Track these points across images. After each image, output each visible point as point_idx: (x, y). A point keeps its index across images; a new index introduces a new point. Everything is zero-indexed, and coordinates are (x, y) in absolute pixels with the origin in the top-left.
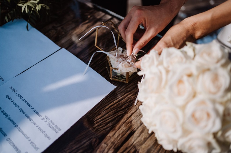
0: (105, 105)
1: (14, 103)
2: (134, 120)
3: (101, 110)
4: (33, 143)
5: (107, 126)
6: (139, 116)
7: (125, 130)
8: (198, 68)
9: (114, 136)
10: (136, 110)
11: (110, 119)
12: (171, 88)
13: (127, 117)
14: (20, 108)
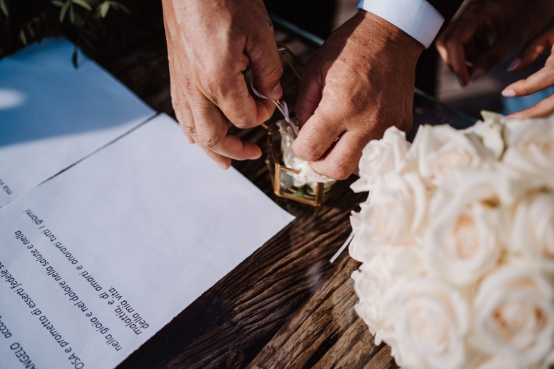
0: (264, 264)
1: (35, 253)
2: (338, 306)
3: (254, 277)
4: (77, 358)
5: (267, 319)
6: (351, 296)
7: (314, 332)
8: (514, 185)
9: (284, 346)
10: (342, 280)
11: (276, 302)
12: (438, 235)
13: (319, 298)
14: (47, 266)
